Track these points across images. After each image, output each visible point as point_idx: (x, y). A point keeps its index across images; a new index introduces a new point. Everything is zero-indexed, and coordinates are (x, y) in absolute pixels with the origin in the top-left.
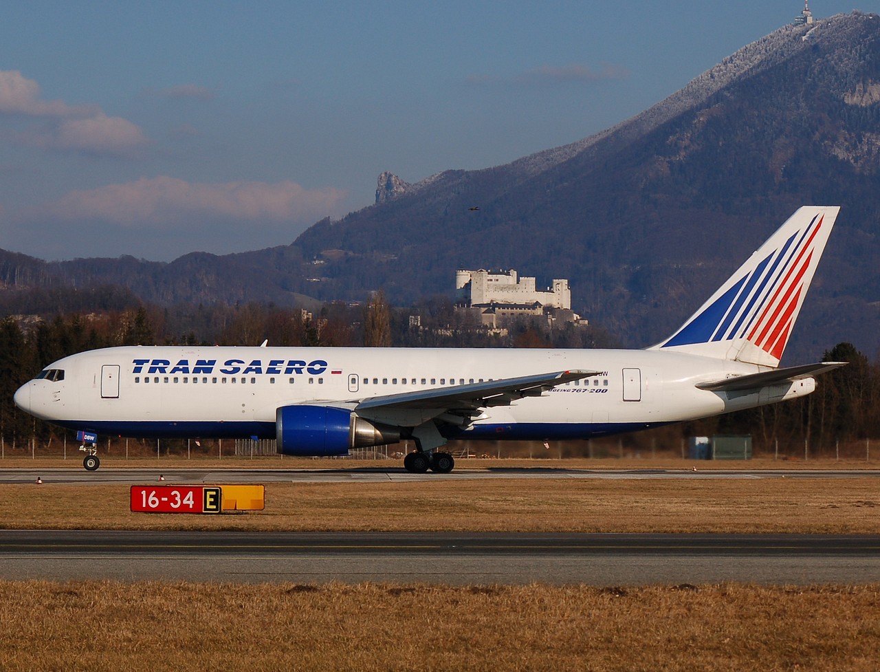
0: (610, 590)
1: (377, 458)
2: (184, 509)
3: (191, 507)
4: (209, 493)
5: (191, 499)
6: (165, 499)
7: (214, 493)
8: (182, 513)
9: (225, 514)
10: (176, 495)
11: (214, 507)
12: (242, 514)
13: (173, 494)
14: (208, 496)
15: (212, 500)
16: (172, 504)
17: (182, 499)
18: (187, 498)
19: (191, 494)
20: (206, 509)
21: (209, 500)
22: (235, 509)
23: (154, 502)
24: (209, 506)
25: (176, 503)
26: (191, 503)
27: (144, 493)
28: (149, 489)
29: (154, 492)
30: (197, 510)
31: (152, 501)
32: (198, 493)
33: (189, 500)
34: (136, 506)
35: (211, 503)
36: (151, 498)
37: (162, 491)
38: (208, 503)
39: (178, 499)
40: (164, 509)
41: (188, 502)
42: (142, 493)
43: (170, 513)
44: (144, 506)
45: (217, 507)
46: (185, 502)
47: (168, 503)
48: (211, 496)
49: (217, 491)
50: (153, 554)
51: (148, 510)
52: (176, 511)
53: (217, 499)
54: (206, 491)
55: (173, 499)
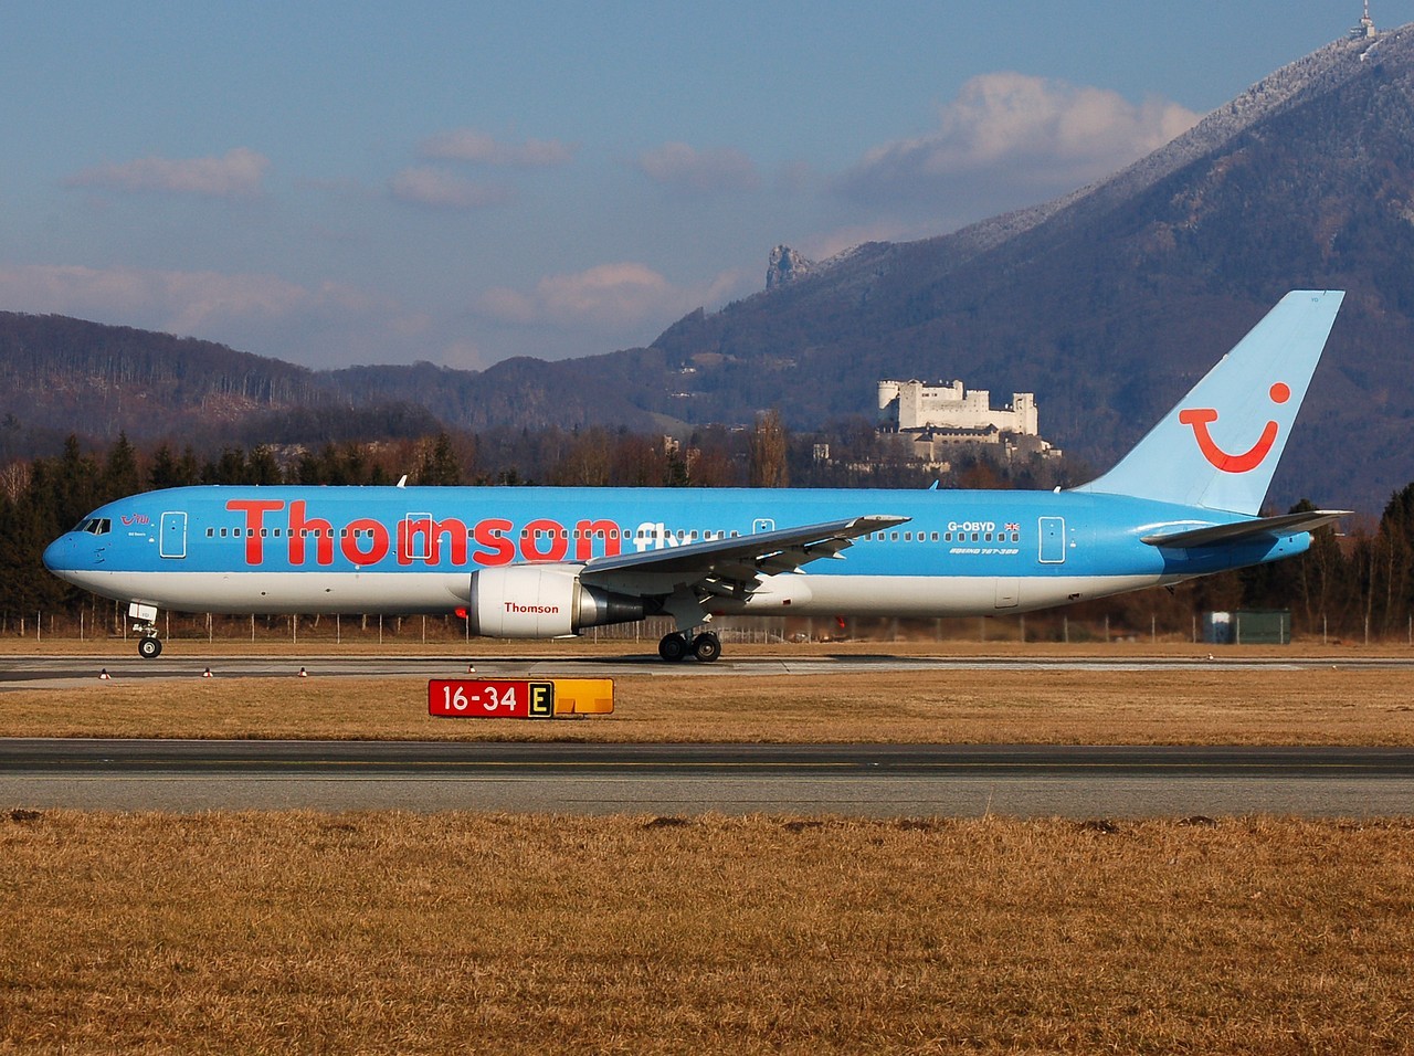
0: (1093, 825)
1: (768, 641)
2: (503, 712)
3: (512, 709)
4: (536, 690)
5: (513, 697)
6: (476, 698)
7: (544, 690)
8: (500, 717)
9: (559, 719)
10: (491, 693)
11: (544, 709)
12: (583, 718)
13: (487, 691)
14: (536, 694)
15: (541, 699)
16: (486, 705)
17: (500, 698)
18: (506, 697)
19: (511, 691)
20: (533, 712)
21: (538, 699)
22: (573, 712)
23: (460, 703)
24: (536, 709)
25: (491, 703)
26: (512, 704)
27: (447, 689)
28: (454, 684)
29: (461, 689)
30: (520, 713)
31: (459, 700)
32: (521, 688)
33: (509, 699)
34: (437, 709)
35: (540, 704)
36: (457, 697)
37: (473, 687)
38: (535, 704)
39: (494, 698)
40: (475, 712)
41: (507, 703)
42: (445, 689)
43: (483, 717)
44: (447, 707)
45: (548, 709)
46: (504, 702)
47: (480, 703)
48: (540, 694)
49: (547, 687)
50: (459, 774)
51: (453, 714)
52: (491, 715)
53: (547, 700)
54: (533, 687)
55: (487, 698)
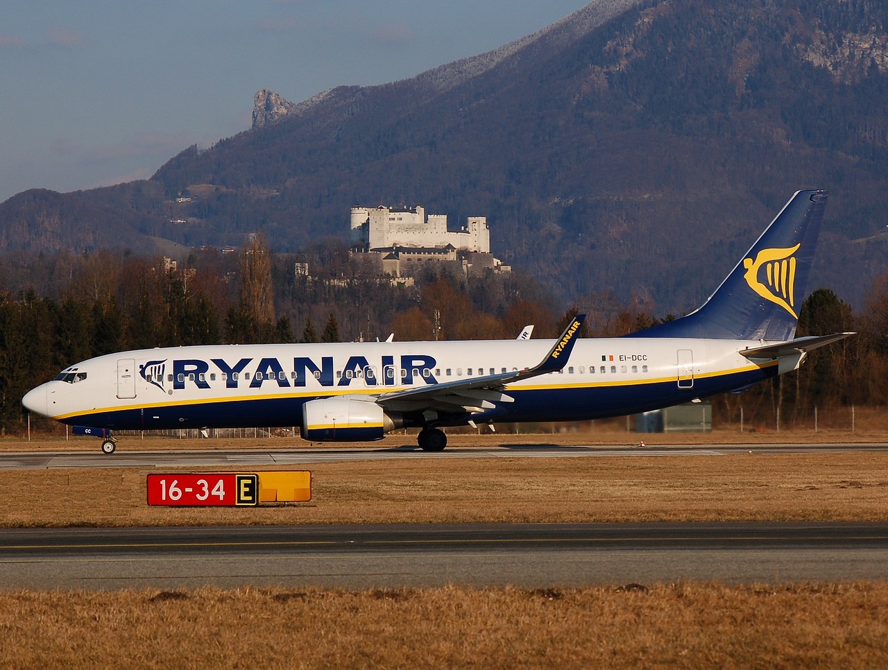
2: (213, 502)
3: (221, 498)
4: (243, 482)
5: (222, 488)
6: (189, 490)
7: (249, 482)
8: (211, 506)
9: (263, 506)
10: (203, 485)
12: (284, 506)
13: (199, 483)
14: (242, 485)
15: (247, 489)
16: (198, 496)
17: (210, 489)
18: (216, 488)
19: (221, 483)
20: (240, 501)
21: (244, 489)
22: (276, 501)
23: (175, 494)
24: (243, 498)
25: (203, 494)
26: (222, 494)
27: (163, 482)
28: (169, 478)
29: (176, 482)
30: (229, 502)
31: (174, 492)
32: (230, 481)
33: (218, 490)
34: (154, 498)
35: (246, 494)
36: (172, 489)
37: (186, 479)
38: (242, 494)
39: (205, 489)
40: (188, 502)
41: (217, 493)
42: (161, 482)
43: (196, 506)
44: (164, 498)
45: (254, 498)
46: (214, 492)
47: (194, 494)
48: (246, 485)
49: (253, 479)
51: (170, 504)
52: (202, 505)
53: (253, 489)
54: (240, 479)
55: (199, 490)
